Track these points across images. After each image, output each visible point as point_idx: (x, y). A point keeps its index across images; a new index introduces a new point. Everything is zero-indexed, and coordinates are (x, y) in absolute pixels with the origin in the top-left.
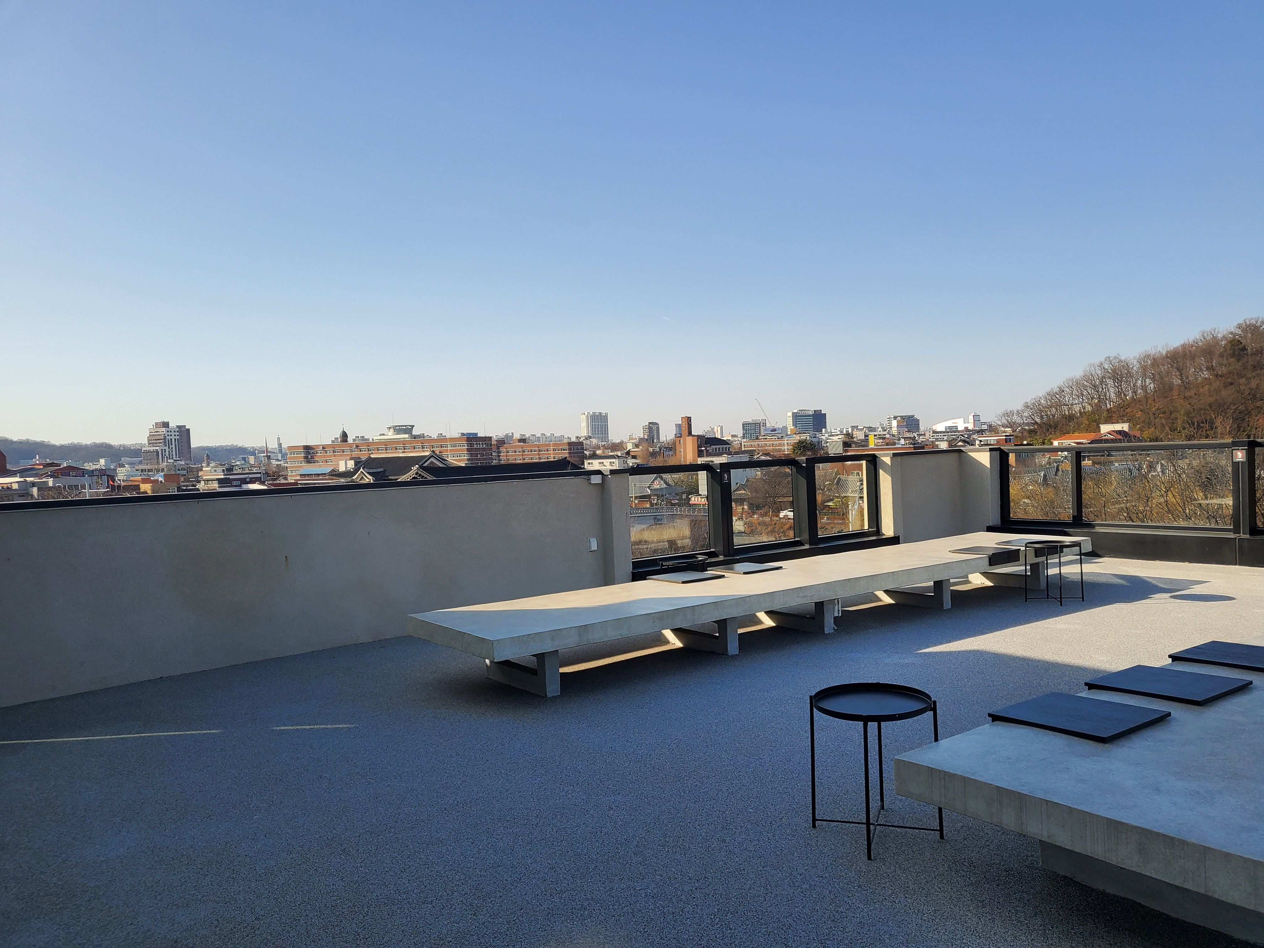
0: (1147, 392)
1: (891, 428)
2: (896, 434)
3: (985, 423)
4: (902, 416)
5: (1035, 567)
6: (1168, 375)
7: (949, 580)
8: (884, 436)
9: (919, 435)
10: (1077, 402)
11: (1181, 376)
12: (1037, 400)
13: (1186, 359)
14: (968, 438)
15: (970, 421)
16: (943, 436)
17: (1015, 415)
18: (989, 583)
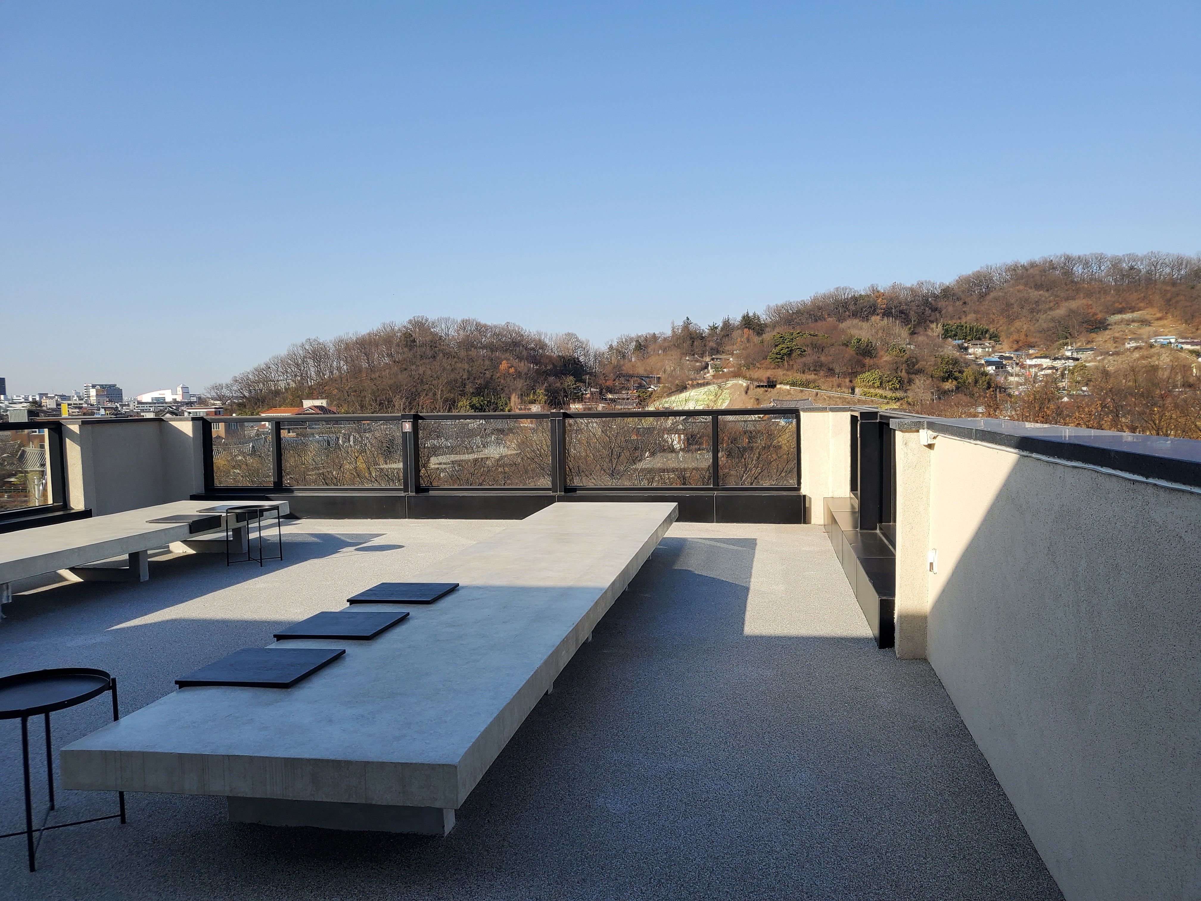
0: (341, 372)
1: (89, 397)
2: (95, 403)
3: (194, 396)
4: (102, 385)
5: (237, 532)
6: (358, 359)
7: (146, 550)
8: (81, 406)
9: (122, 406)
10: (282, 378)
11: (368, 361)
12: (245, 375)
13: (372, 346)
14: (176, 410)
15: (178, 393)
16: (150, 407)
17: (224, 388)
18: (191, 551)
